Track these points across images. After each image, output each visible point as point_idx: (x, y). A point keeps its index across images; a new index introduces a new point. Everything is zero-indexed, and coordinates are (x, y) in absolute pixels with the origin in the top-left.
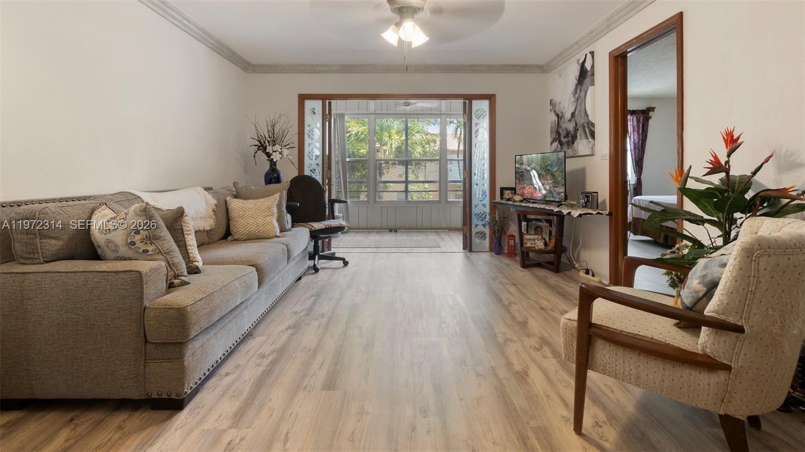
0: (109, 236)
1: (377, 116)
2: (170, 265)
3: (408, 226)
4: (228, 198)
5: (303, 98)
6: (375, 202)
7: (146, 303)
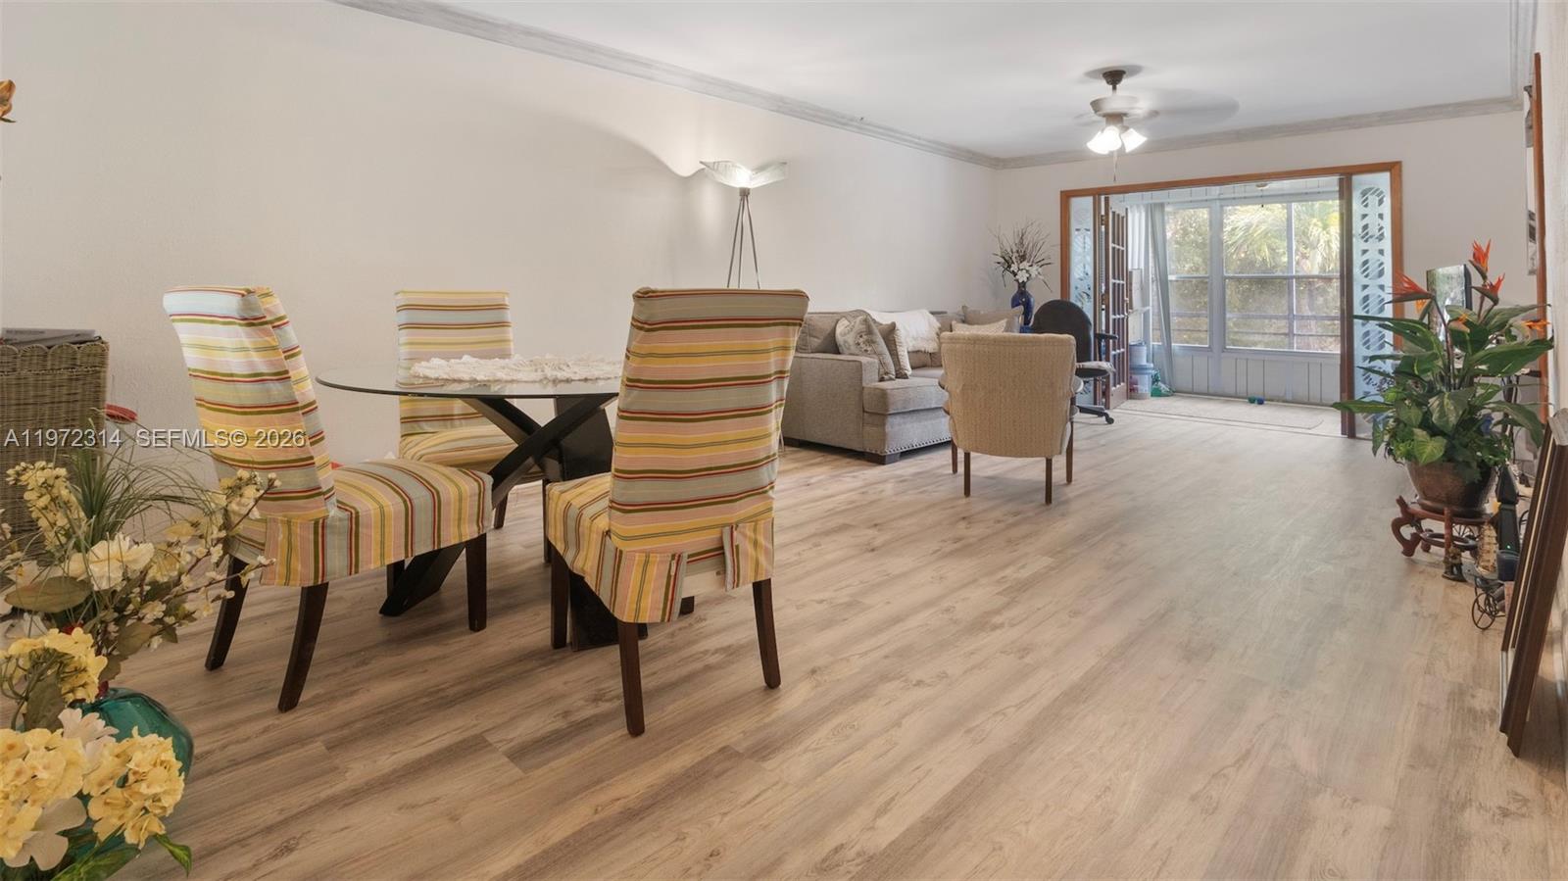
0: (845, 338)
1: (1223, 203)
2: (882, 364)
3: (1289, 397)
4: (954, 323)
5: (1067, 196)
6: (1224, 349)
7: (864, 384)
